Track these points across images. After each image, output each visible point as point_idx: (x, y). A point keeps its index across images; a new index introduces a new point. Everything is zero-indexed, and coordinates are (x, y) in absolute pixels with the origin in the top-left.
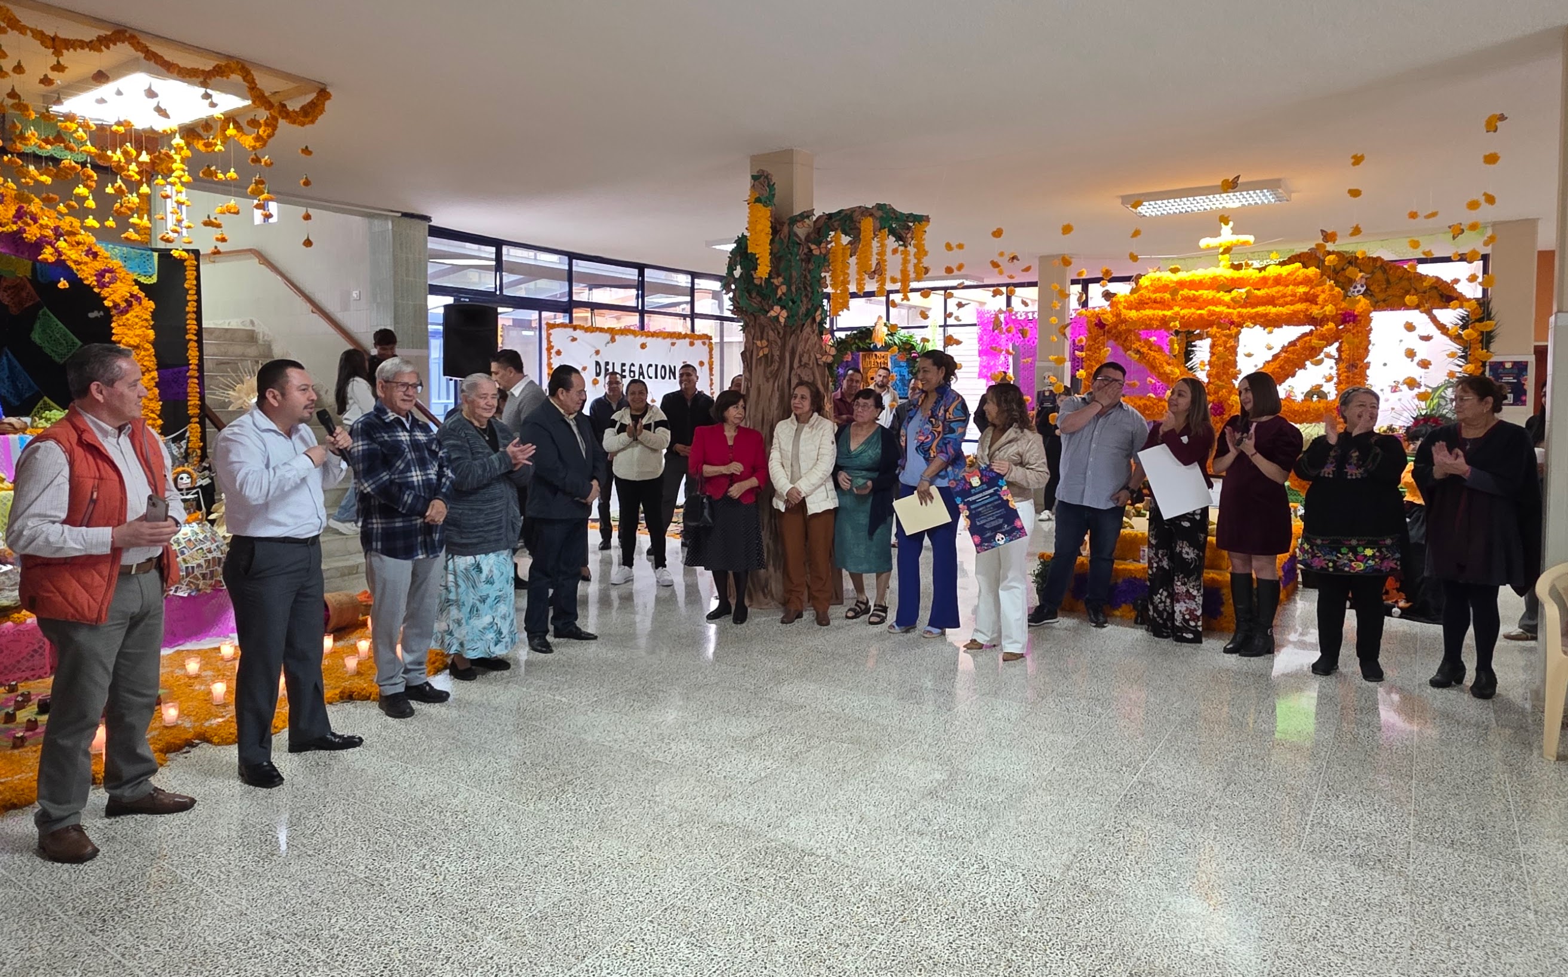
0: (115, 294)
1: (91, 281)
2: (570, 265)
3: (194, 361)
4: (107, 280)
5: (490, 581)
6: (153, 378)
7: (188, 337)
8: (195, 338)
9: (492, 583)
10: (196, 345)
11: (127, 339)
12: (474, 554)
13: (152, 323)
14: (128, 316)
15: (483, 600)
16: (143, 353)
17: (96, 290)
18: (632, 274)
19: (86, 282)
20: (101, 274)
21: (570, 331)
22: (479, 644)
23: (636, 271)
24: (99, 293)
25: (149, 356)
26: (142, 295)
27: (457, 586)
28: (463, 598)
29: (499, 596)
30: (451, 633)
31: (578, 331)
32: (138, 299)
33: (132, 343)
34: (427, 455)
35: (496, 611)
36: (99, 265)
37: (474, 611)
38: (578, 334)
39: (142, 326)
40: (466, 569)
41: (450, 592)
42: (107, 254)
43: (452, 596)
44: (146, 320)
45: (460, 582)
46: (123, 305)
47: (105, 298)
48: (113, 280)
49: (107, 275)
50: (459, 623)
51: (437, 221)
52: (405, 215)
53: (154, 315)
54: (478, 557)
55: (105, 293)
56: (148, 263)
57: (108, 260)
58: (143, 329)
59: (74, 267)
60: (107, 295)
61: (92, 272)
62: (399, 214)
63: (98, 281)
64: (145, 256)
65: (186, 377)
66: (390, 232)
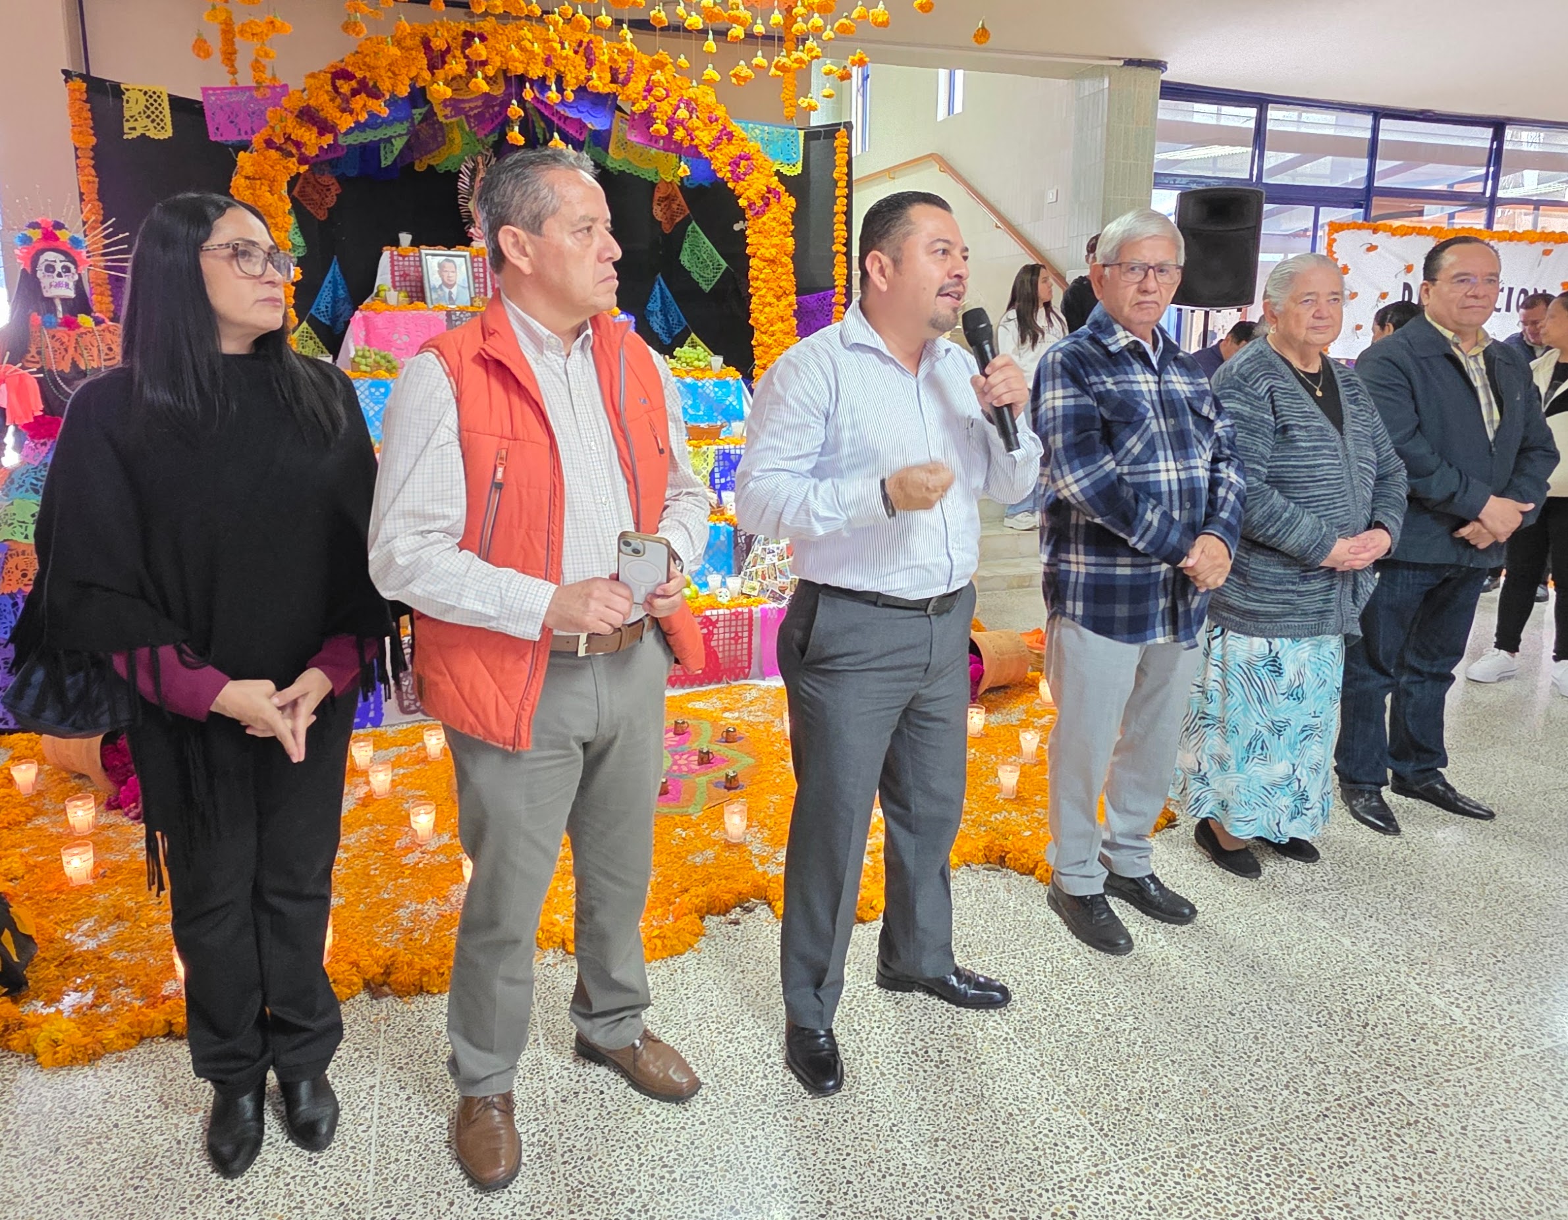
0: (749, 191)
1: (724, 173)
2: (1375, 130)
3: (840, 282)
4: (742, 170)
5: (1295, 694)
6: (790, 305)
7: (834, 248)
8: (844, 249)
9: (1299, 699)
10: (845, 259)
11: (763, 250)
12: (1268, 635)
13: (792, 228)
14: (764, 219)
15: (1278, 730)
16: (780, 270)
17: (730, 185)
18: (1482, 138)
19: (720, 175)
20: (735, 163)
21: (1366, 236)
22: (1258, 813)
23: (1489, 132)
24: (733, 190)
25: (787, 273)
26: (782, 188)
27: (1227, 691)
28: (1235, 717)
29: (1312, 728)
30: (1203, 779)
31: (1380, 234)
32: (777, 194)
33: (767, 255)
34: (1192, 427)
35: (1302, 753)
36: (733, 150)
37: (1256, 748)
38: (1380, 239)
39: (780, 232)
40: (1249, 663)
41: (1209, 700)
42: (744, 134)
43: (1213, 709)
44: (785, 224)
45: (1234, 685)
46: (759, 203)
47: (740, 197)
48: (750, 170)
49: (743, 163)
50: (1222, 763)
51: (1174, 74)
52: (1130, 62)
53: (795, 216)
54: (1277, 642)
55: (739, 188)
56: (792, 146)
57: (745, 143)
58: (781, 236)
59: (707, 155)
60: (742, 190)
61: (727, 160)
62: (1122, 63)
63: (732, 172)
64: (789, 136)
65: (831, 305)
66: (1106, 91)
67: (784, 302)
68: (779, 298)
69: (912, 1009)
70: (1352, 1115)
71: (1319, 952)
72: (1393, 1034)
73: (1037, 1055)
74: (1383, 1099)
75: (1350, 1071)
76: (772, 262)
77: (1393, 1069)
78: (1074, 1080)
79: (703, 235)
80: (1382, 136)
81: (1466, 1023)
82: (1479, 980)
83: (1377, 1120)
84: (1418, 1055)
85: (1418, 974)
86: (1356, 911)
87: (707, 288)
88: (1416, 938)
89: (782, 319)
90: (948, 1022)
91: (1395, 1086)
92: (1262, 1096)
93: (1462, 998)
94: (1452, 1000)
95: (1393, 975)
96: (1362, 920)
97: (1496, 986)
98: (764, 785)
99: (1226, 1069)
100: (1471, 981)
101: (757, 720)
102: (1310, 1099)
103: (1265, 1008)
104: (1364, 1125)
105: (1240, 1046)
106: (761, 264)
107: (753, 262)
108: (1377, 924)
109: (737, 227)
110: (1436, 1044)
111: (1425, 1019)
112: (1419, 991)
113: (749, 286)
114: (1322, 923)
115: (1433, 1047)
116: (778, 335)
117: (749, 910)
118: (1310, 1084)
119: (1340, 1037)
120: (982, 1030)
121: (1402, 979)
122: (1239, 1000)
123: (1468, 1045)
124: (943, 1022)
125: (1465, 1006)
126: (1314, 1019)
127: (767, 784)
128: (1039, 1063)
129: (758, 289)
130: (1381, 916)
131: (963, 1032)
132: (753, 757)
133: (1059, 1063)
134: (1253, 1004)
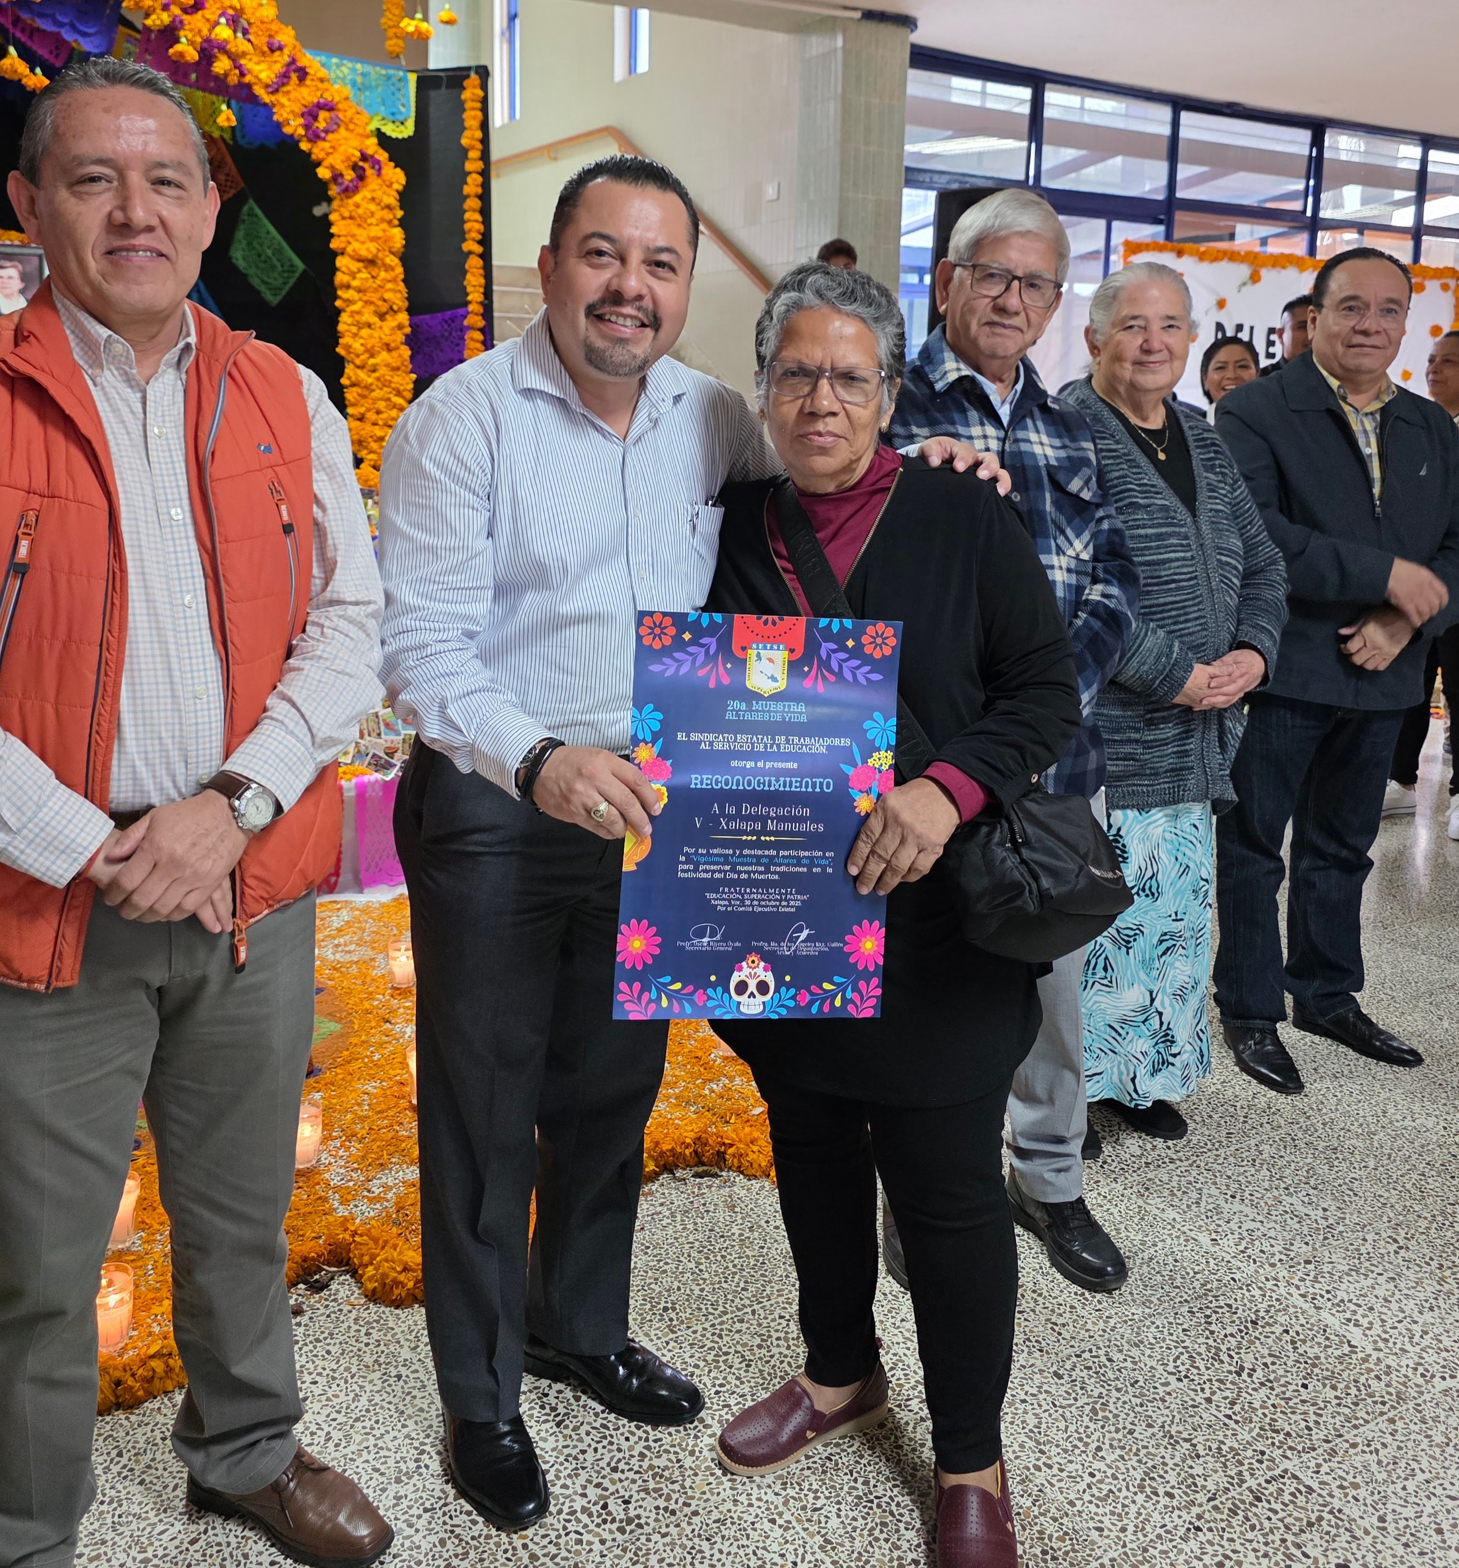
0: (334, 154)
1: (294, 127)
2: (1175, 124)
3: (475, 296)
5: (1147, 888)
6: (400, 327)
7: (466, 246)
8: (479, 249)
9: (1154, 894)
10: (480, 263)
11: (355, 245)
13: (400, 213)
14: (357, 198)
15: (1125, 940)
16: (383, 274)
17: (304, 146)
18: (1299, 143)
19: (287, 130)
20: (311, 114)
23: (1307, 136)
24: (309, 154)
25: (394, 280)
26: (382, 156)
29: (1173, 935)
31: (1187, 260)
32: (377, 165)
33: (364, 253)
34: (1050, 507)
36: (307, 95)
37: (1096, 968)
38: (1186, 265)
39: (382, 220)
42: (322, 73)
44: (389, 207)
46: (349, 175)
47: (319, 164)
48: (334, 126)
49: (323, 115)
51: (927, 35)
52: (870, 15)
53: (404, 197)
55: (318, 151)
56: (398, 94)
57: (325, 85)
58: (384, 226)
59: (266, 98)
60: (322, 155)
61: (298, 109)
62: (858, 15)
63: (307, 127)
64: (394, 80)
65: (463, 330)
66: (840, 53)
67: (391, 322)
68: (382, 317)
69: (582, 1430)
70: (1234, 1522)
71: (1171, 1259)
72: (1277, 1380)
73: (778, 1488)
74: (1272, 1488)
75: (1225, 1448)
76: (370, 262)
77: (1281, 1437)
78: (834, 1522)
79: (266, 222)
80: (1184, 133)
81: (1369, 1350)
82: (1381, 1280)
83: (1266, 1524)
84: (1312, 1409)
85: (1302, 1280)
86: (1214, 1191)
87: (273, 300)
88: (1293, 1224)
89: (388, 348)
90: (639, 1448)
91: (1287, 1464)
92: (1108, 1508)
93: (1361, 1311)
94: (1348, 1315)
95: (1269, 1285)
96: (1222, 1203)
97: (1402, 1285)
98: (355, 1066)
99: (1055, 1470)
100: (1370, 1282)
101: (348, 958)
102: (1175, 1503)
103: (1103, 1359)
104: (1250, 1535)
105: (1072, 1428)
106: (354, 266)
107: (340, 262)
108: (1243, 1208)
109: (318, 211)
110: (1334, 1388)
111: (1316, 1350)
112: (1306, 1306)
113: (336, 297)
114: (1171, 1214)
115: (1330, 1394)
116: (383, 371)
117: (318, 1287)
118: (1172, 1477)
119: (1208, 1395)
120: (692, 1453)
121: (1282, 1291)
122: (1066, 1352)
123: (1374, 1383)
124: (631, 1448)
125: (1364, 1322)
126: (1170, 1368)
127: (359, 1064)
128: (781, 1500)
129: (349, 302)
130: (1246, 1194)
131: (662, 1462)
132: (339, 1020)
133: (811, 1495)
134: (1086, 1355)
